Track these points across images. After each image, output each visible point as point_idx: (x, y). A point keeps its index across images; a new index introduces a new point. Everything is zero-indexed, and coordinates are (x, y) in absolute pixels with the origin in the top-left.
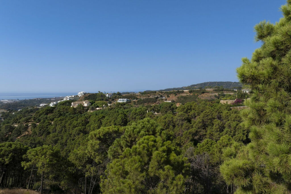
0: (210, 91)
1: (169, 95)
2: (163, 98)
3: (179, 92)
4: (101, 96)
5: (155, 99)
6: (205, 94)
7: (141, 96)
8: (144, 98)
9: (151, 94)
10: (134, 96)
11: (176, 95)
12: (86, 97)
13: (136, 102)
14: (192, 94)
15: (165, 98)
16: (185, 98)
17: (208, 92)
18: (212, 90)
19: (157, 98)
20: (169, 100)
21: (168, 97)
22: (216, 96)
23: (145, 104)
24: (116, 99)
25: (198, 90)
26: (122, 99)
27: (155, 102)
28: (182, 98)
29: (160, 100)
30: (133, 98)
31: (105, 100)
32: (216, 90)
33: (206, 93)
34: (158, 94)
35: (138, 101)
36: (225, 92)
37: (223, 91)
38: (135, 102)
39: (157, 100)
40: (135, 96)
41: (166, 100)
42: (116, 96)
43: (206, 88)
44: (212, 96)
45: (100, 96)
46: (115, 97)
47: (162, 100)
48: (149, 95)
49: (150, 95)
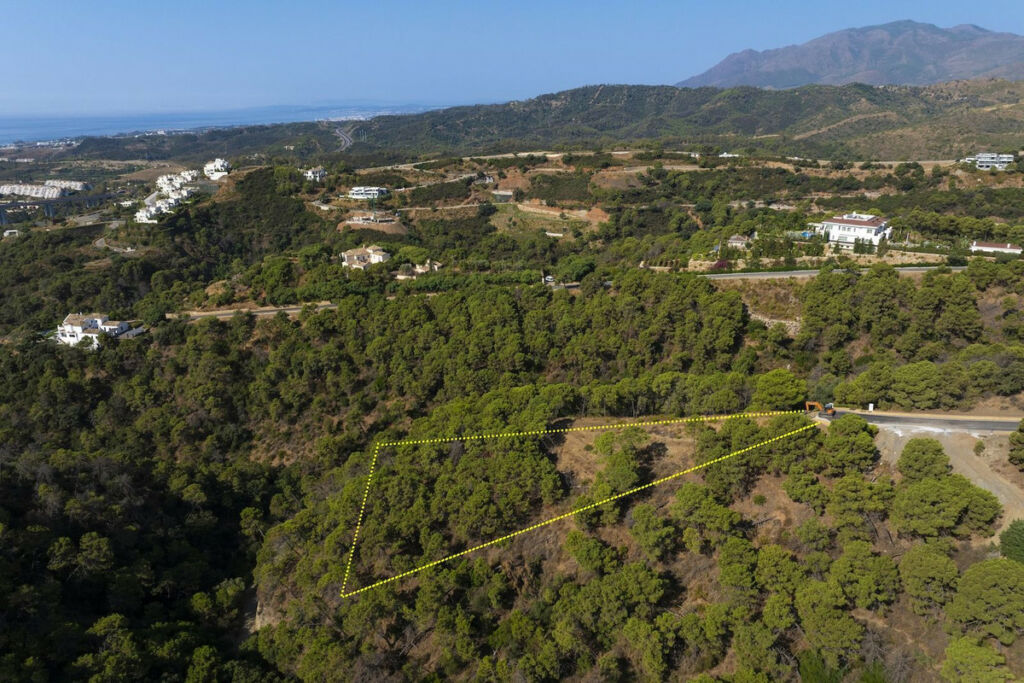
0: (625, 158)
1: (505, 171)
2: (488, 181)
3: (533, 162)
4: (290, 178)
5: (464, 185)
6: (611, 168)
7: (417, 177)
8: (431, 182)
9: (447, 168)
10: (395, 177)
11: (526, 170)
12: (242, 182)
13: (406, 195)
14: (572, 169)
15: (491, 181)
16: (553, 181)
17: (619, 164)
18: (631, 156)
19: (470, 181)
20: (506, 189)
21: (502, 176)
22: (641, 177)
23: (437, 202)
24: (340, 185)
25: (590, 157)
26: (362, 188)
27: (467, 197)
28: (544, 182)
29: (480, 188)
30: (395, 184)
31: (307, 192)
32: (642, 155)
33: (615, 168)
34: (469, 167)
35: (413, 194)
36: (667, 162)
37: (662, 160)
38: (405, 197)
39: (470, 190)
40: (398, 174)
41: (496, 187)
42: (339, 178)
43: (613, 150)
44: (631, 176)
45: (288, 176)
46: (336, 181)
47: (486, 187)
48: (441, 171)
49: (447, 171)
